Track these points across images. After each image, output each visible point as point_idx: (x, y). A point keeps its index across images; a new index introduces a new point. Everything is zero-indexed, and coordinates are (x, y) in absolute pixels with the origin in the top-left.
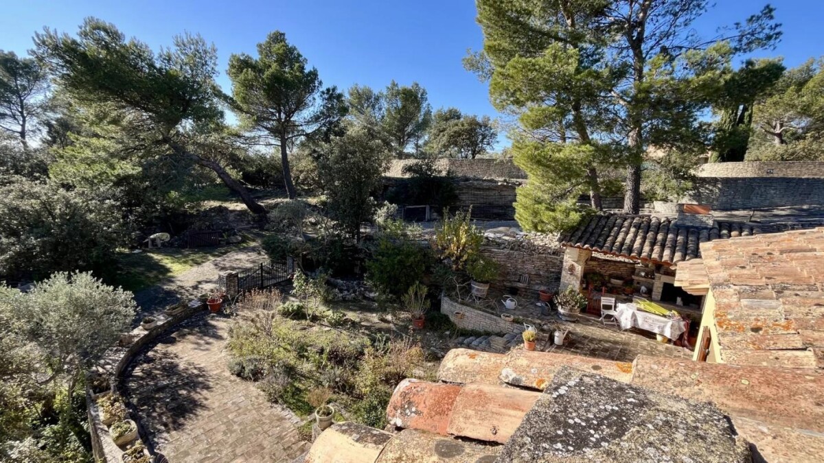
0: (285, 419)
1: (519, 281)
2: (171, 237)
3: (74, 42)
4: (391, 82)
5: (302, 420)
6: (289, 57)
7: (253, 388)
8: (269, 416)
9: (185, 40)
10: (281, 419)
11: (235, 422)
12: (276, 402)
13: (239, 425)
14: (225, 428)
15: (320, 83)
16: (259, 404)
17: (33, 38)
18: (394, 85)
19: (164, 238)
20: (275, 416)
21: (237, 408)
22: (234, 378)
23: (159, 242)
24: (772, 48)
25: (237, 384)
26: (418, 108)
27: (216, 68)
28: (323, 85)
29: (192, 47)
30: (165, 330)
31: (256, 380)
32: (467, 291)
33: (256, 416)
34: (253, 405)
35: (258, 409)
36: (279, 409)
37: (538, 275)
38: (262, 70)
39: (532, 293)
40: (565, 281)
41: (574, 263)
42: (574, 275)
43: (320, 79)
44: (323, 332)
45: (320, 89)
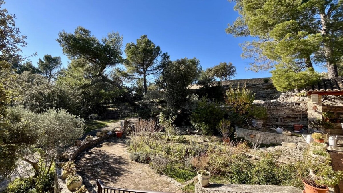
0: (171, 183)
1: (277, 122)
2: (98, 116)
3: (72, 35)
5: (182, 184)
6: (149, 43)
7: (146, 167)
8: (160, 181)
9: (112, 34)
10: (168, 183)
11: (140, 184)
12: (162, 174)
13: (143, 185)
14: (134, 187)
15: (161, 52)
16: (151, 175)
17: (58, 34)
19: (95, 116)
20: (164, 181)
21: (139, 176)
22: (134, 162)
23: (93, 117)
25: (136, 165)
26: (196, 67)
27: (122, 44)
28: (162, 53)
29: (114, 37)
30: (96, 143)
31: (147, 163)
33: (151, 180)
34: (148, 175)
35: (152, 177)
36: (165, 178)
37: (289, 117)
38: (138, 48)
39: (287, 127)
40: (312, 117)
41: (316, 105)
42: (318, 112)
43: (161, 50)
44: (175, 145)
45: (161, 54)
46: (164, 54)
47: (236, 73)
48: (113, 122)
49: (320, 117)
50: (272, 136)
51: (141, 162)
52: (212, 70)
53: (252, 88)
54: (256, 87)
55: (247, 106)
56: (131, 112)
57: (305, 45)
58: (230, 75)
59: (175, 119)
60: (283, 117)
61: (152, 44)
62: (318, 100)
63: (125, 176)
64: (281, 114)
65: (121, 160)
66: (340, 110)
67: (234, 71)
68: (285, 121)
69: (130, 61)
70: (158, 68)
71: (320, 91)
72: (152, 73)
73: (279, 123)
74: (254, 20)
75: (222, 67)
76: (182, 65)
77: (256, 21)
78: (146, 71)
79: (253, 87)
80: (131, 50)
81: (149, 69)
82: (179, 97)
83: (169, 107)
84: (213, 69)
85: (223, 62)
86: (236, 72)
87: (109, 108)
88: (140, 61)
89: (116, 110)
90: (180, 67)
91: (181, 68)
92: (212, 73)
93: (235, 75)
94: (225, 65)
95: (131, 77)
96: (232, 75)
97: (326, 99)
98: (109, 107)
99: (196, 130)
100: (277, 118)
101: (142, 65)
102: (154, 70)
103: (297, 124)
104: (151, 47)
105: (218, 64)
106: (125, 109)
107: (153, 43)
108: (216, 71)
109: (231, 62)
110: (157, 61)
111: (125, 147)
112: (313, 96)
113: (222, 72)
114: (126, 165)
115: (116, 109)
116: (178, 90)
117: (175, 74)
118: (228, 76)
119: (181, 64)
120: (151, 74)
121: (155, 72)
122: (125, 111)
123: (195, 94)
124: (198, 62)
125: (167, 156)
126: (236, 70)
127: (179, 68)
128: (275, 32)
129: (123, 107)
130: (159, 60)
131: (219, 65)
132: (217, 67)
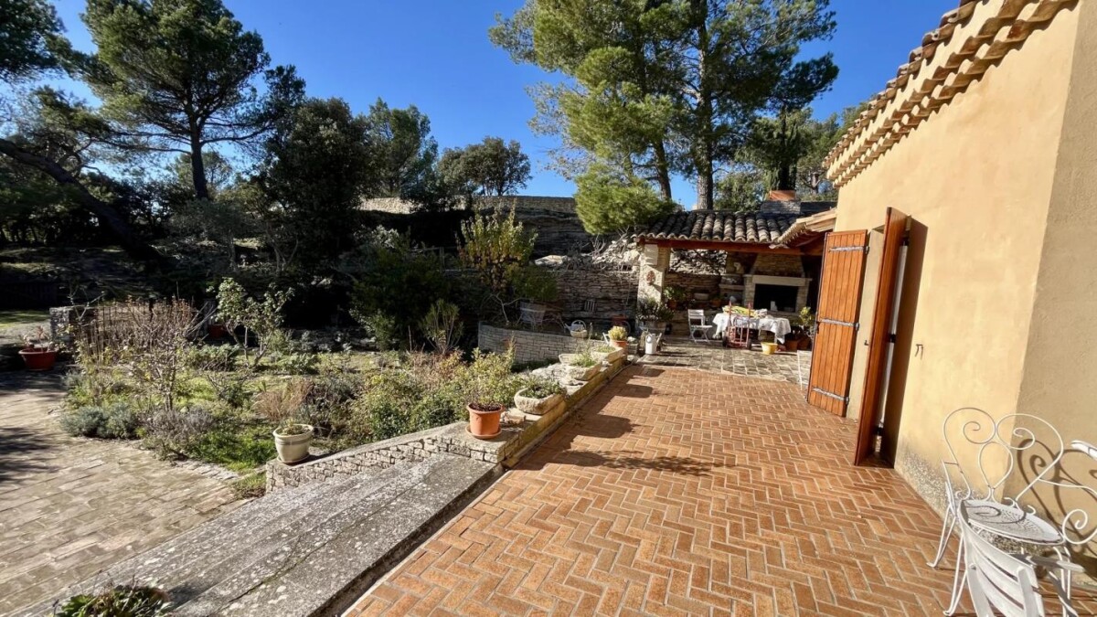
1: (583, 310)
4: (376, 100)
5: (242, 474)
6: (209, 8)
7: (129, 449)
8: (165, 477)
10: (194, 478)
11: (78, 493)
12: (183, 459)
15: (267, 58)
16: (139, 466)
18: (382, 105)
20: (178, 476)
21: (83, 476)
22: (77, 439)
24: (829, 38)
26: (417, 140)
28: (271, 63)
31: (133, 438)
32: (514, 313)
33: (132, 480)
34: (125, 468)
35: (139, 472)
36: (188, 468)
37: (607, 299)
38: (154, 20)
39: (601, 323)
40: (644, 296)
41: (653, 269)
42: (655, 286)
43: (265, 51)
44: (278, 381)
45: (266, 68)
46: (280, 70)
47: (531, 178)
48: (28, 320)
49: (657, 297)
50: (550, 342)
51: (112, 437)
52: (458, 156)
53: (559, 222)
54: (569, 221)
55: (513, 267)
56: (129, 281)
57: (638, 120)
58: (514, 181)
59: (287, 303)
60: (597, 299)
61: (223, 19)
62: (656, 257)
63: (18, 482)
64: (595, 291)
65: (20, 440)
66: (697, 283)
67: (526, 169)
68: (599, 309)
69: (116, 70)
70: (258, 121)
71: (658, 236)
72: (231, 134)
73: (586, 313)
74: (544, 22)
75: (490, 151)
76: (329, 120)
77: (547, 24)
78: (203, 122)
79: (561, 219)
80: (113, 18)
81: (217, 117)
82: (317, 233)
83: (282, 266)
84: (463, 153)
85: (494, 136)
86: (530, 175)
87: (5, 264)
88: (166, 76)
89: (52, 273)
90: (321, 127)
91: (324, 132)
92: (460, 166)
93: (527, 182)
94: (498, 145)
95: (128, 139)
96: (518, 179)
97: (683, 258)
98: (13, 260)
99: (370, 338)
100: (584, 302)
101: (183, 95)
102: (242, 126)
103: (621, 315)
104: (220, 27)
105: (478, 141)
106: (98, 269)
107: (229, 14)
108: (473, 163)
109: (517, 141)
110: (254, 90)
111: (55, 399)
112: (649, 249)
113: (488, 167)
114: (35, 454)
115: (48, 267)
116: (315, 208)
117: (302, 150)
118: (508, 183)
119: (325, 115)
120: (229, 139)
121: (244, 135)
122: (100, 277)
123: (388, 229)
124: (423, 123)
125: (230, 411)
126: (531, 168)
127: (317, 130)
128: (586, 70)
129: (89, 263)
130: (258, 89)
131: (483, 143)
132: (474, 149)
